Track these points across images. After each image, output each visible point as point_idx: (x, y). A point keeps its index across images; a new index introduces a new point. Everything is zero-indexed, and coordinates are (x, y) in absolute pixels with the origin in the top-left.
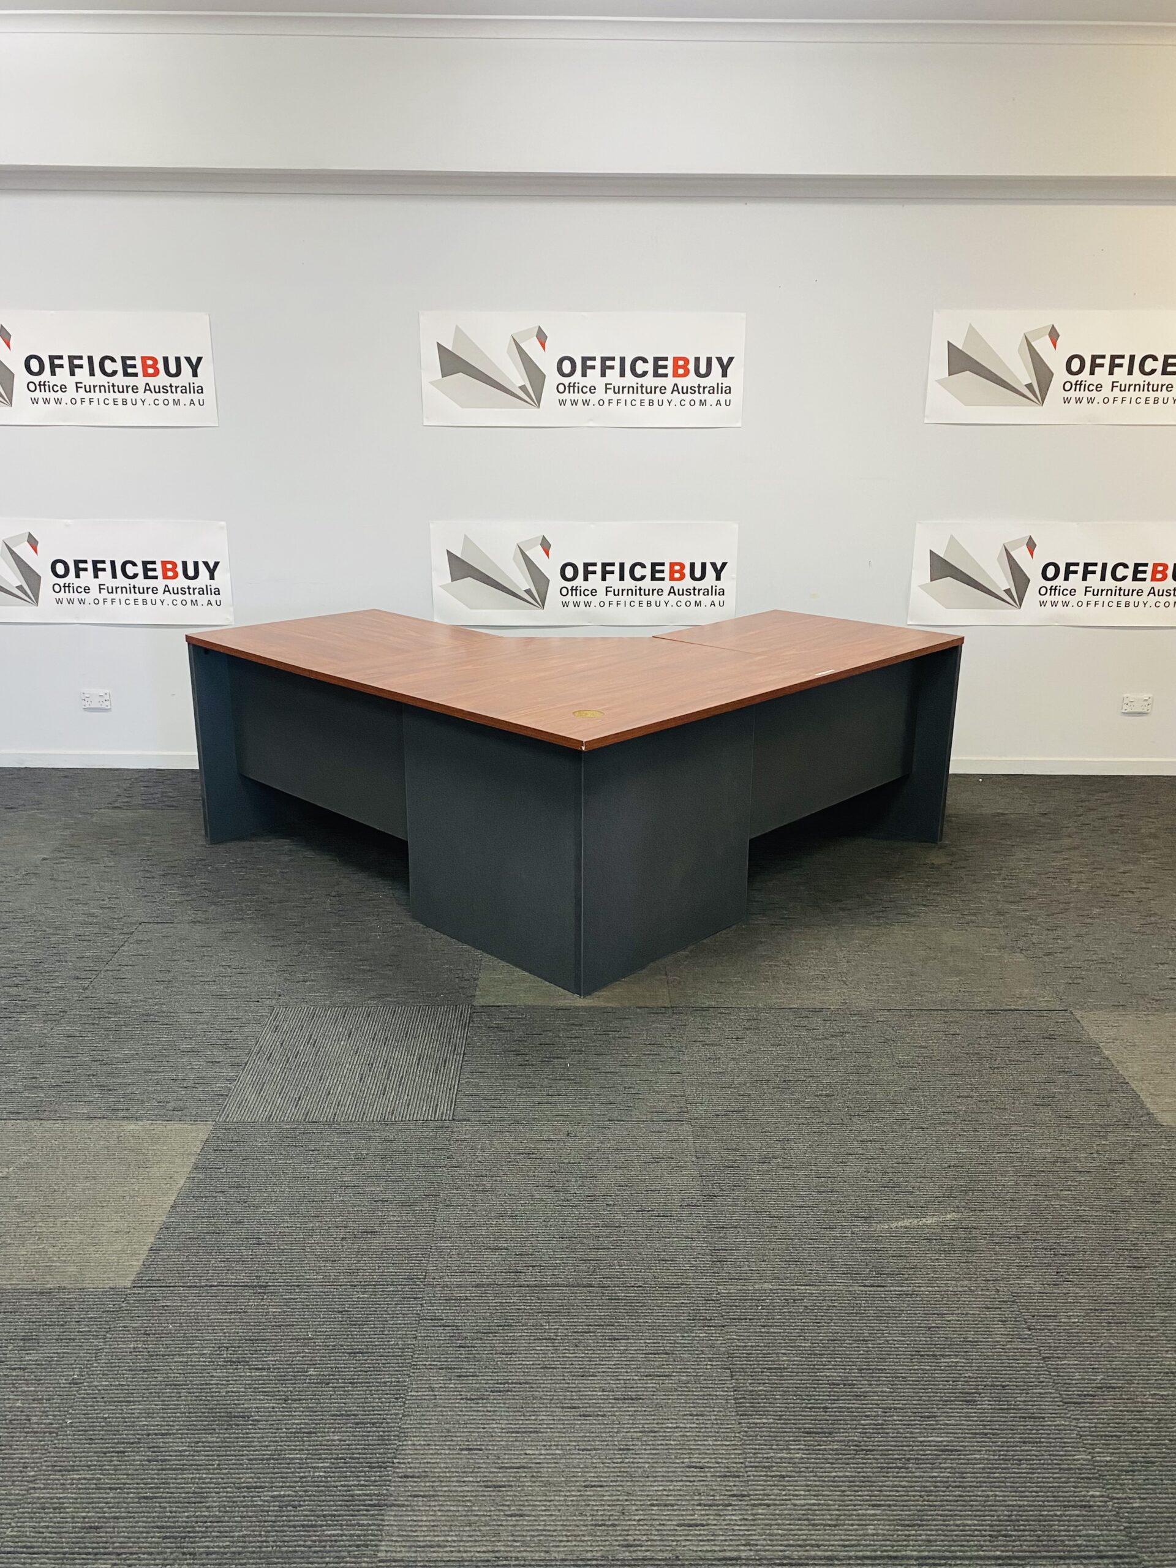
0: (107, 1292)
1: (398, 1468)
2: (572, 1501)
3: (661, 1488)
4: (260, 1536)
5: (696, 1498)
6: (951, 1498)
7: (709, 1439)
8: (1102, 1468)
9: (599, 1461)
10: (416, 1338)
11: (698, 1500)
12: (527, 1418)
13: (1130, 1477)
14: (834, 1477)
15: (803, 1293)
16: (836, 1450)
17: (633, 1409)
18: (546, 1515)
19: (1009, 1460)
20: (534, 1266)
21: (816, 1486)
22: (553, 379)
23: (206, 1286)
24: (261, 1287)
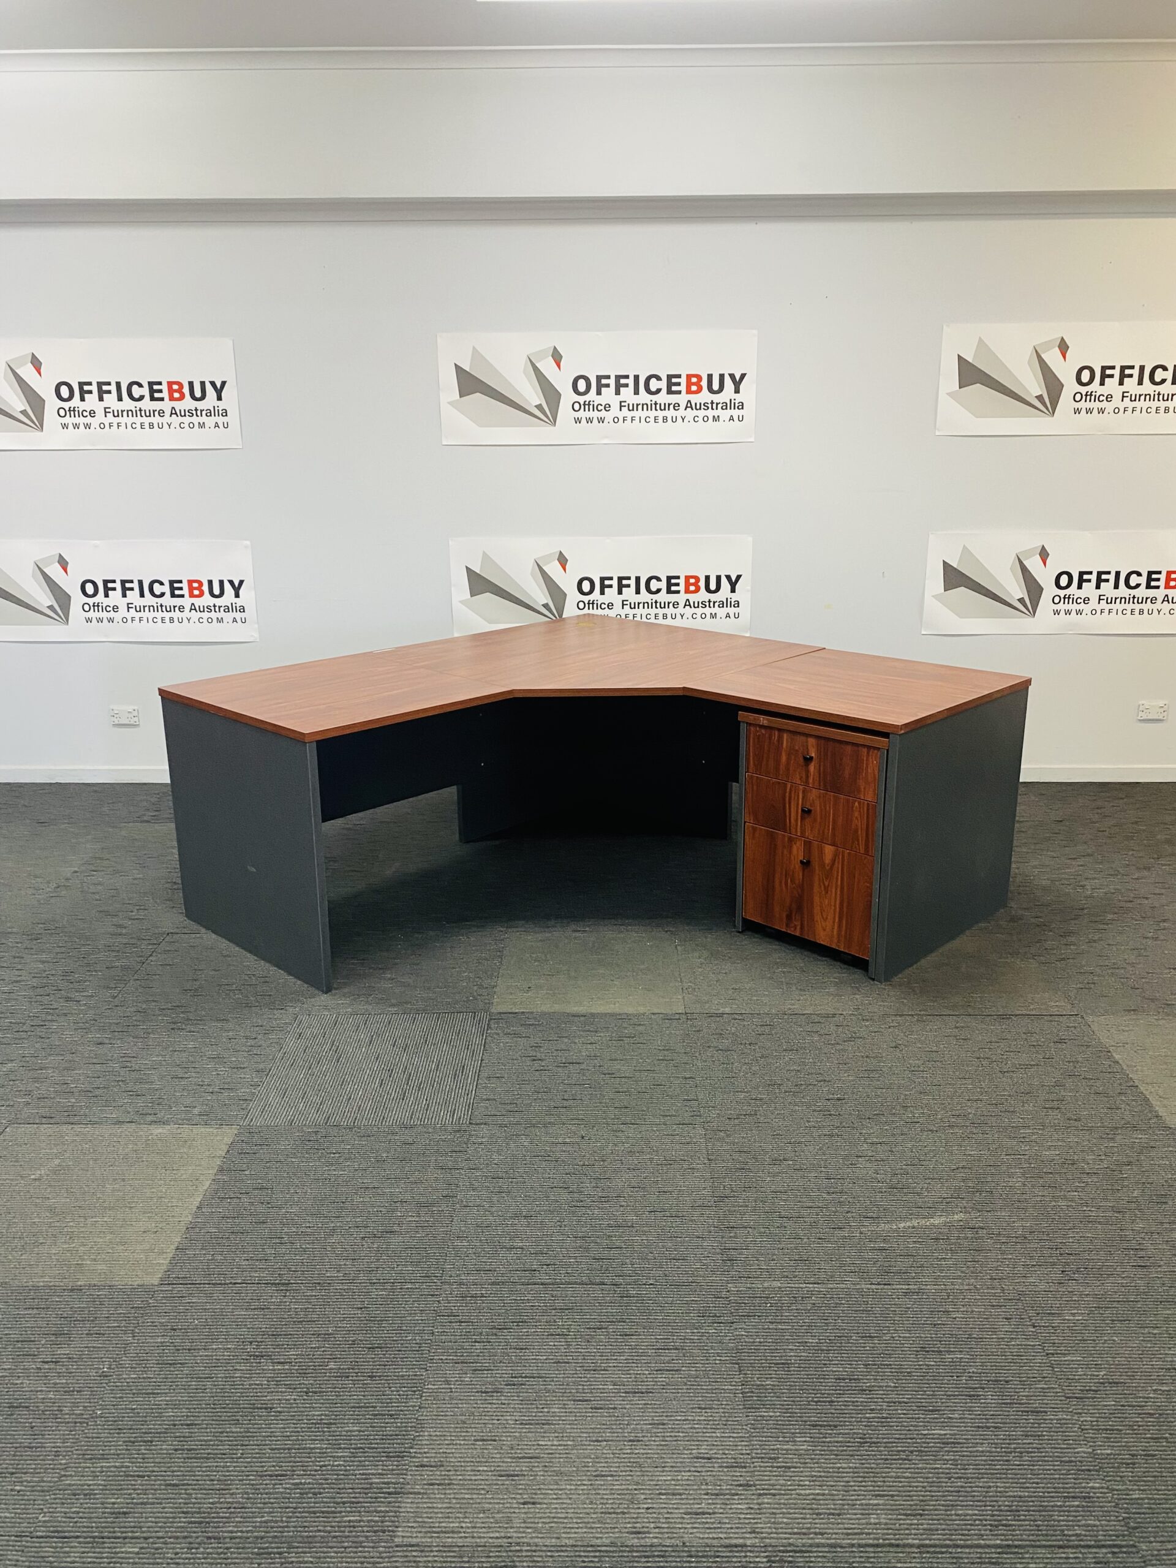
0: (135, 1289)
1: (414, 1457)
2: (582, 1490)
3: (669, 1478)
4: (282, 1521)
5: (703, 1487)
6: (952, 1489)
7: (717, 1431)
8: (1103, 1461)
9: (610, 1452)
10: (433, 1333)
11: (705, 1489)
12: (539, 1410)
13: (1131, 1470)
14: (839, 1468)
15: (811, 1291)
16: (841, 1442)
17: (643, 1402)
18: (557, 1503)
19: (1011, 1453)
20: (548, 1265)
21: (820, 1476)
22: (568, 397)
23: (231, 1283)
24: (283, 1284)
